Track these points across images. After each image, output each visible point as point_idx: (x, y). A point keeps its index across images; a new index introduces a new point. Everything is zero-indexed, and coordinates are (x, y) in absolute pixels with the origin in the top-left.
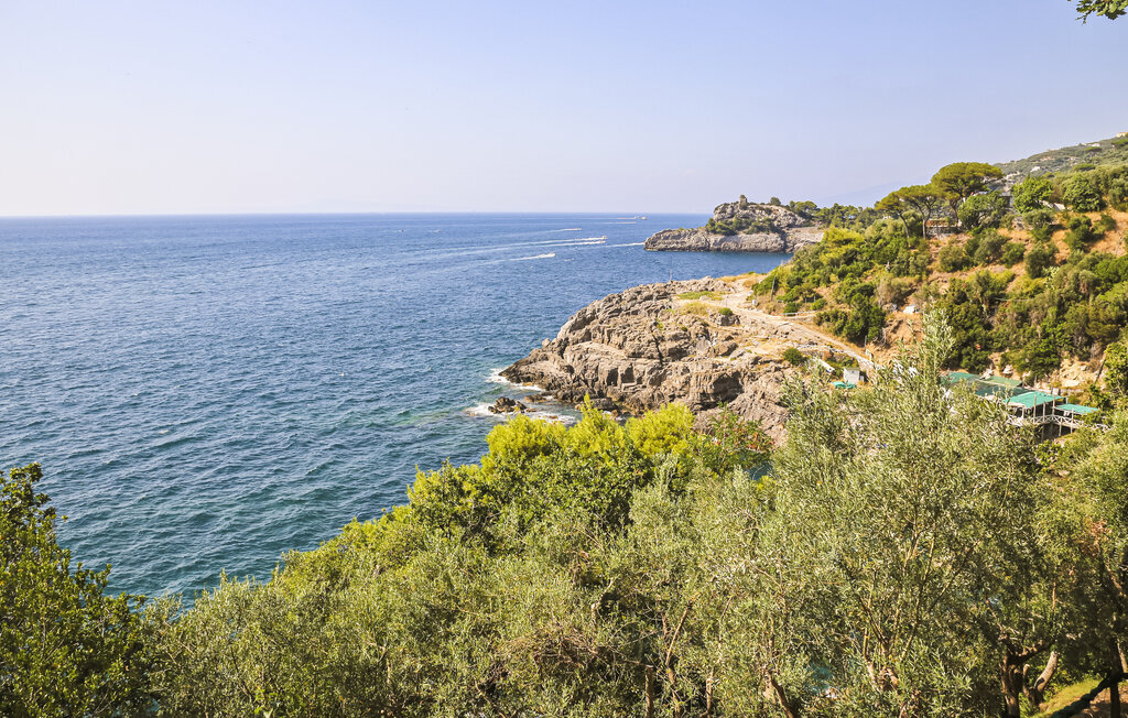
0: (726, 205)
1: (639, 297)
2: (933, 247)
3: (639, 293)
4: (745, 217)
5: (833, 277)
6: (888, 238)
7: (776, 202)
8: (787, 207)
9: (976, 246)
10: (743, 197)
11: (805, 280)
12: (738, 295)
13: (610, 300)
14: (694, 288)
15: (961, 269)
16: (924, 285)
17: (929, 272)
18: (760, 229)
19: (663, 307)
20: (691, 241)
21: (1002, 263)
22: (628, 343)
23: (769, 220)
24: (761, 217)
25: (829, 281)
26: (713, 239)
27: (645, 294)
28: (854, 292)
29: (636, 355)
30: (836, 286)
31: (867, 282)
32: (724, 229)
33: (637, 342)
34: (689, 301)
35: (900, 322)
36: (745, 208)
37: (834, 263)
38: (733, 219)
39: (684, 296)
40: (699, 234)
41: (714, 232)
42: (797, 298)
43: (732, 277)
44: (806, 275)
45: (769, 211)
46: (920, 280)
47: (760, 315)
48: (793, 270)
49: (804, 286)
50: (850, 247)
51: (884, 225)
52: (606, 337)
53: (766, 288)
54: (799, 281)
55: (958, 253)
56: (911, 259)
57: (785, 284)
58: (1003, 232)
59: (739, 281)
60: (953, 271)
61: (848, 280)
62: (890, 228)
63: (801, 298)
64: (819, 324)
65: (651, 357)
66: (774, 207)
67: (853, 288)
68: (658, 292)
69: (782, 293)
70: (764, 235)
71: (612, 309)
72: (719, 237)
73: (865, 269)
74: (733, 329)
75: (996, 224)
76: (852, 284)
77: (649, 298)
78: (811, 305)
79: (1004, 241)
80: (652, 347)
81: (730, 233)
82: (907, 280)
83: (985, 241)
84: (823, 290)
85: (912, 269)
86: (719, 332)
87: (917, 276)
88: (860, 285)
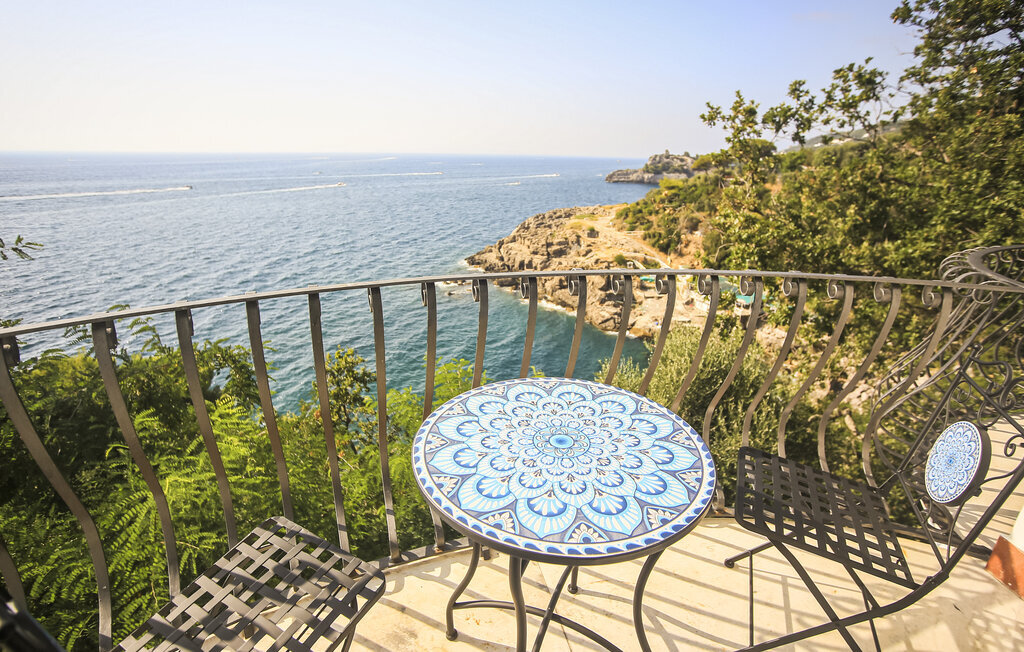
0: (658, 155)
4: (668, 163)
7: (687, 154)
20: (633, 177)
24: (677, 164)
29: (535, 253)
30: (661, 216)
32: (653, 170)
38: (660, 165)
40: (638, 174)
41: (648, 172)
42: (636, 222)
45: (682, 160)
63: (639, 222)
65: (543, 255)
66: (685, 158)
74: (593, 240)
78: (643, 227)
80: (544, 249)
84: (653, 218)
86: (586, 240)
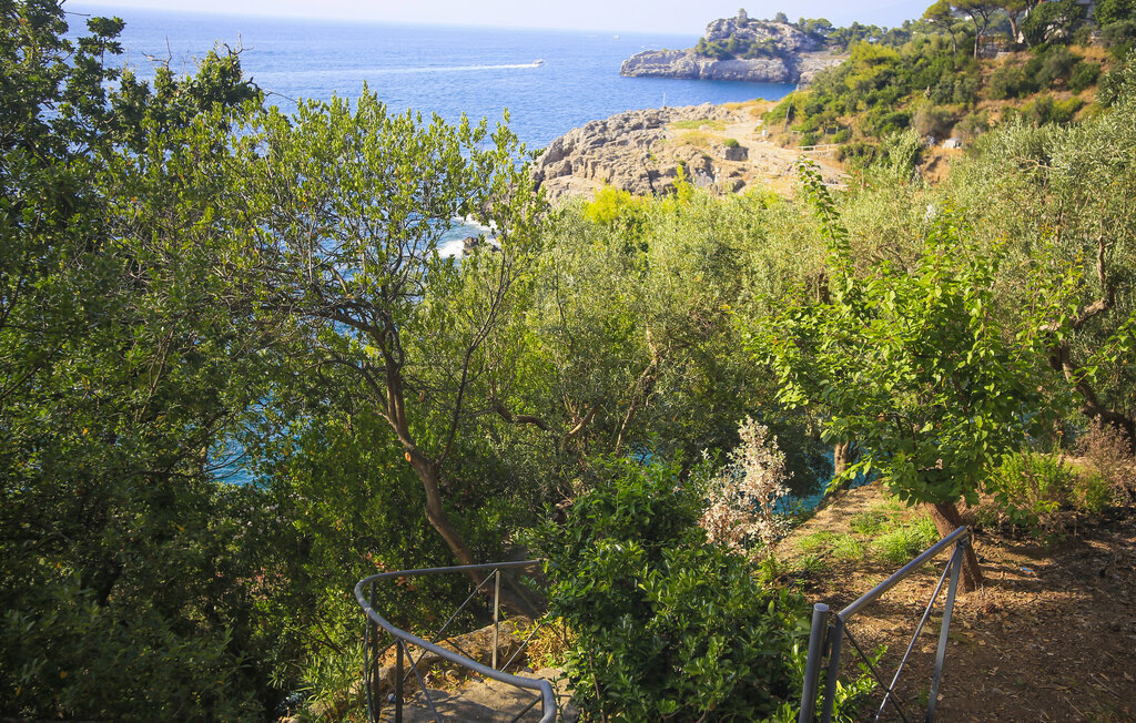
0: (721, 21)
1: (626, 125)
2: (986, 68)
3: (627, 120)
5: (861, 105)
6: (930, 57)
7: (783, 18)
8: (795, 26)
9: (1038, 68)
10: (742, 11)
11: (827, 107)
12: (743, 125)
13: (592, 128)
14: (692, 116)
15: (1016, 96)
16: (971, 115)
17: (977, 100)
18: (762, 52)
19: (656, 137)
20: (677, 66)
21: (1068, 89)
22: (616, 178)
23: (773, 41)
24: (763, 38)
25: (855, 109)
26: (703, 63)
27: (633, 122)
28: (884, 122)
30: (864, 115)
31: (901, 111)
32: (717, 51)
33: (626, 176)
34: (688, 131)
35: (938, 159)
36: (744, 25)
37: (863, 87)
38: (730, 40)
39: (681, 126)
40: (687, 58)
41: (706, 55)
42: (816, 129)
43: (737, 104)
44: (828, 101)
45: (774, 31)
46: (966, 109)
47: (772, 148)
48: (811, 96)
49: (825, 114)
50: (884, 68)
51: (927, 41)
52: (590, 170)
53: (780, 117)
54: (820, 109)
55: (1016, 75)
56: (957, 84)
57: (801, 112)
58: (1075, 49)
59: (745, 109)
60: (1006, 98)
61: (877, 108)
62: (934, 44)
63: (821, 130)
64: (841, 159)
66: (780, 25)
67: (883, 118)
68: (649, 120)
69: (799, 122)
70: (765, 60)
71: (594, 139)
72: (711, 62)
73: (900, 95)
74: (740, 164)
75: (1068, 41)
76: (883, 113)
77: (638, 126)
78: (833, 137)
79: (1077, 60)
80: (645, 183)
81: (725, 56)
82: (949, 109)
83: (1051, 60)
84: (847, 119)
85: (957, 95)
86: (724, 168)
87: (962, 104)
88: (892, 114)
